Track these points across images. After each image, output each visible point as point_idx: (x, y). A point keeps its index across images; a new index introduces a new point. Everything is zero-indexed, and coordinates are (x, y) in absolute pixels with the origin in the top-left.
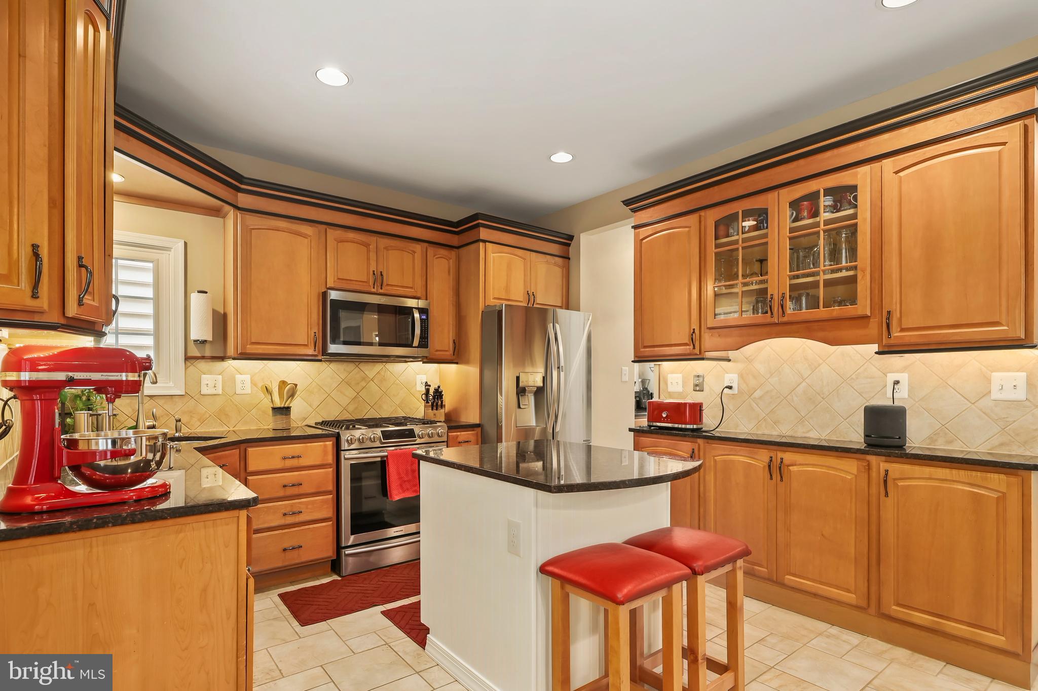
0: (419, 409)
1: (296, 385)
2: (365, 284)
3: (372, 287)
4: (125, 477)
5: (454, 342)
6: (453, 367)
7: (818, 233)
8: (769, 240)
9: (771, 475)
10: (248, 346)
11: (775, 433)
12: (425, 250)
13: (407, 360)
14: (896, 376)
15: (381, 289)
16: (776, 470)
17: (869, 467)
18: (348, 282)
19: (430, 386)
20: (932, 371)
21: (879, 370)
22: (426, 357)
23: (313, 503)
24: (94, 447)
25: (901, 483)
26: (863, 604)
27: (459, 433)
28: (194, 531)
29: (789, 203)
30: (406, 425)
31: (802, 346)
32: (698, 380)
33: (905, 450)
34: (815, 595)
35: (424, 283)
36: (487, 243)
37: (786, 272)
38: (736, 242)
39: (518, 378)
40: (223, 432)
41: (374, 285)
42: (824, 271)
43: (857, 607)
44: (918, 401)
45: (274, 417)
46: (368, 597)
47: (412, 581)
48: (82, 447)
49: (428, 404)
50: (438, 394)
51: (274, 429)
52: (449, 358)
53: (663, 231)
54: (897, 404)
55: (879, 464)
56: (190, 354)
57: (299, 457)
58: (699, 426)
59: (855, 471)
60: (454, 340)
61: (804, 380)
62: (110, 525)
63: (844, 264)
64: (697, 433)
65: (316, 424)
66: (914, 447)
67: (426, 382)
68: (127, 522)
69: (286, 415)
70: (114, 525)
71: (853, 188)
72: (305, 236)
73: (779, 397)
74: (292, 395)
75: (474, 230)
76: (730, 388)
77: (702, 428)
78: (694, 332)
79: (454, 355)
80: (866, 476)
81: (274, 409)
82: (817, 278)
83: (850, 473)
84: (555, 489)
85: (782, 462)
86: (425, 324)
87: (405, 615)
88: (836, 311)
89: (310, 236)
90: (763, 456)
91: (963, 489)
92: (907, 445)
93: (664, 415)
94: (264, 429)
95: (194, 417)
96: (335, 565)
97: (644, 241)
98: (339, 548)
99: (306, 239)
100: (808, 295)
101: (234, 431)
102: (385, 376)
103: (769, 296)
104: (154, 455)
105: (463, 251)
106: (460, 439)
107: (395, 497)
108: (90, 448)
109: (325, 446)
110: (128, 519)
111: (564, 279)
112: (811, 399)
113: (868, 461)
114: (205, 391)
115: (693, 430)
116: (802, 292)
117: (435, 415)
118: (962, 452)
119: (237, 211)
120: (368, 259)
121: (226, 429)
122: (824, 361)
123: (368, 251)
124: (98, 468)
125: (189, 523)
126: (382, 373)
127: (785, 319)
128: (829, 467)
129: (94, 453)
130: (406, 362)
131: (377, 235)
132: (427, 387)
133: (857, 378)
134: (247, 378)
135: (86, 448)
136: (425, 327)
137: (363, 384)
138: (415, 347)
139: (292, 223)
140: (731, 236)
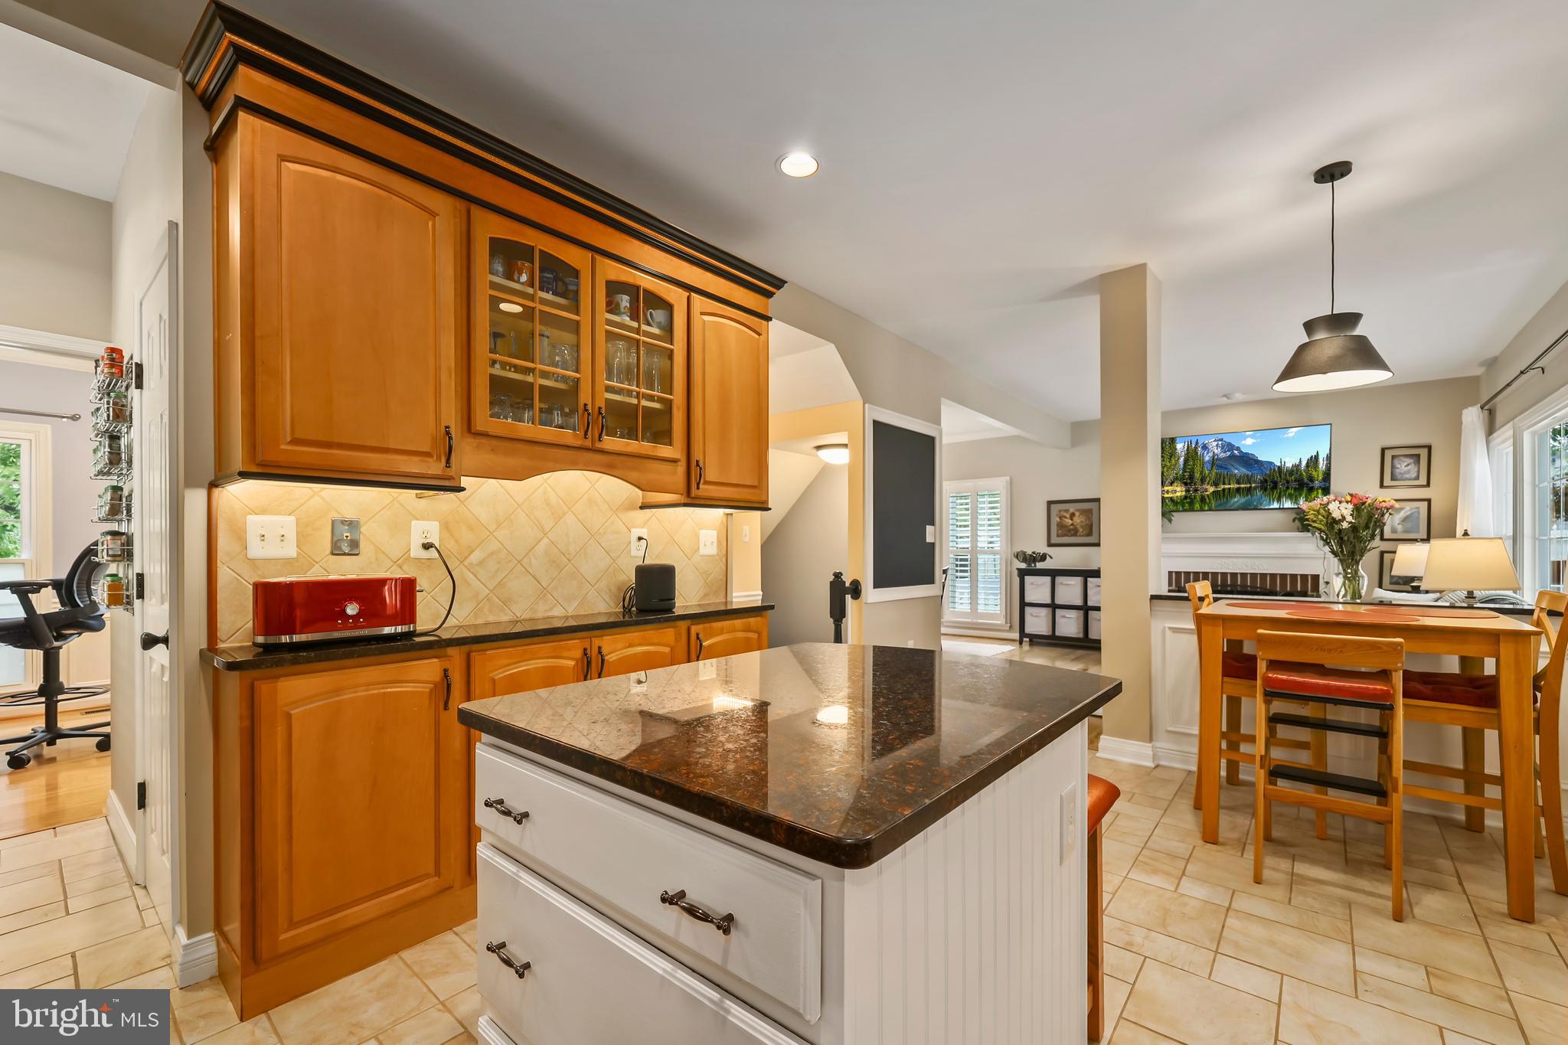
7: (638, 341)
11: (505, 618)
14: (639, 532)
20: (663, 527)
21: (624, 523)
25: (706, 645)
31: (542, 485)
37: (603, 379)
55: (689, 629)
59: (672, 642)
61: (545, 535)
73: (510, 561)
77: (416, 630)
78: (448, 433)
83: (668, 646)
93: (352, 611)
97: (291, 166)
112: (554, 562)
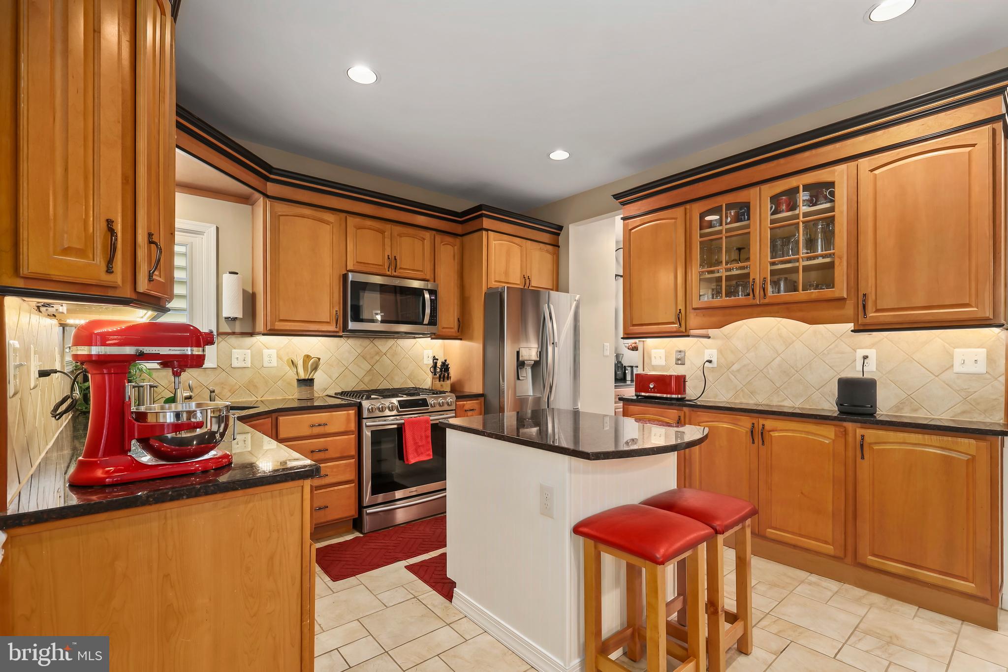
0: (427, 380)
1: (319, 359)
2: (380, 267)
3: (387, 270)
4: (190, 449)
5: (459, 321)
6: (457, 342)
7: (798, 223)
8: (751, 230)
9: (753, 440)
10: (276, 323)
11: (751, 402)
12: (433, 237)
13: (417, 336)
14: (865, 352)
15: (395, 272)
16: (758, 436)
17: (846, 432)
18: (366, 265)
19: (438, 360)
20: (898, 347)
21: (849, 346)
22: (434, 334)
23: (338, 466)
24: (161, 420)
25: (876, 447)
26: (841, 555)
27: (465, 402)
28: (262, 501)
29: (770, 198)
30: (419, 395)
31: (776, 325)
32: (680, 355)
33: (875, 417)
34: (795, 547)
35: (433, 267)
36: (489, 232)
37: (768, 260)
38: (720, 232)
39: (518, 353)
40: (251, 402)
41: (389, 268)
42: (802, 258)
43: (835, 557)
44: (886, 374)
45: (299, 388)
46: (390, 553)
47: (429, 537)
48: (151, 419)
49: (435, 376)
50: (445, 367)
51: (298, 399)
52: (454, 334)
53: (649, 223)
54: (866, 376)
55: (855, 430)
56: (221, 330)
57: (325, 425)
58: (683, 396)
59: (832, 436)
60: (458, 319)
61: (779, 355)
62: (185, 497)
63: (820, 252)
64: (681, 402)
65: (336, 394)
66: (882, 415)
67: (434, 357)
68: (201, 493)
69: (310, 386)
70: (188, 497)
71: (832, 184)
72: (327, 223)
73: (756, 370)
74: (315, 368)
75: (478, 220)
76: (710, 362)
77: (685, 398)
78: (680, 312)
79: (458, 331)
80: (843, 440)
81: (299, 380)
82: (797, 264)
83: (828, 438)
84: (593, 456)
85: (763, 428)
86: (434, 303)
87: (428, 569)
88: (814, 293)
89: (332, 223)
90: (746, 422)
91: (935, 453)
92: (877, 413)
93: (651, 386)
94: (289, 399)
95: (225, 388)
96: (357, 524)
97: (633, 231)
98: (361, 507)
99: (329, 226)
100: (786, 279)
101: (262, 401)
102: (397, 351)
103: (751, 280)
104: (219, 427)
105: (467, 239)
106: (466, 408)
107: (411, 460)
108: (158, 421)
109: (348, 415)
110: (202, 491)
111: (555, 264)
112: (785, 372)
113: (845, 427)
114: (235, 364)
115: (678, 399)
116: (781, 276)
117: (442, 385)
118: (926, 419)
119: (267, 199)
120: (384, 245)
121: (254, 399)
122: (798, 338)
123: (384, 238)
124: (166, 440)
125: (258, 494)
126: (394, 348)
127: (766, 301)
128: (808, 433)
129: (162, 426)
130: (415, 338)
131: (392, 223)
132: (435, 361)
133: (828, 354)
134: (273, 352)
135: (155, 421)
136: (434, 307)
137: (377, 358)
138: (425, 325)
139: (315, 210)
140: (714, 227)
